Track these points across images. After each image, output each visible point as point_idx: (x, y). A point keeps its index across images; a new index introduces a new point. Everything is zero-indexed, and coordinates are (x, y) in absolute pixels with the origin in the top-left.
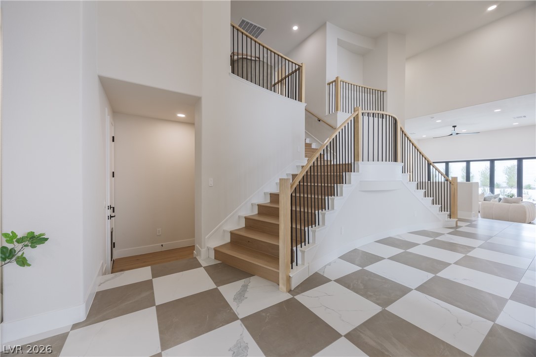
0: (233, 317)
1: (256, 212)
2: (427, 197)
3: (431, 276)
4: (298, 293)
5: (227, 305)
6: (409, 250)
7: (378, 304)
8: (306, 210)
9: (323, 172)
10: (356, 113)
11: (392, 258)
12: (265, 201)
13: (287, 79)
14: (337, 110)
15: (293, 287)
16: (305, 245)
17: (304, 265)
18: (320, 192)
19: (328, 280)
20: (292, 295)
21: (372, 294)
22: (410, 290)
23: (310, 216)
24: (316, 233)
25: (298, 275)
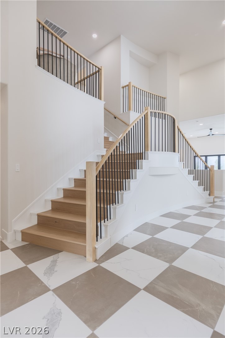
0: (46, 289)
1: (62, 195)
2: (195, 180)
3: (200, 237)
4: (103, 262)
5: (37, 280)
6: (185, 221)
7: (166, 262)
8: (108, 192)
9: (121, 159)
10: (146, 112)
11: (173, 227)
12: (71, 186)
13: (86, 80)
14: (130, 110)
15: (98, 257)
16: (108, 220)
17: (107, 237)
18: (119, 176)
19: (127, 248)
20: (98, 263)
21: (161, 255)
22: (187, 248)
23: (111, 197)
24: (117, 210)
25: (102, 246)
